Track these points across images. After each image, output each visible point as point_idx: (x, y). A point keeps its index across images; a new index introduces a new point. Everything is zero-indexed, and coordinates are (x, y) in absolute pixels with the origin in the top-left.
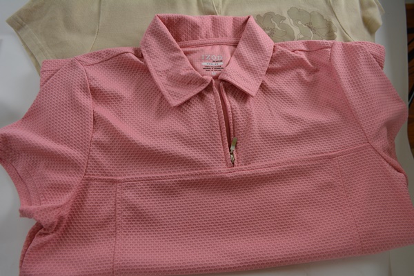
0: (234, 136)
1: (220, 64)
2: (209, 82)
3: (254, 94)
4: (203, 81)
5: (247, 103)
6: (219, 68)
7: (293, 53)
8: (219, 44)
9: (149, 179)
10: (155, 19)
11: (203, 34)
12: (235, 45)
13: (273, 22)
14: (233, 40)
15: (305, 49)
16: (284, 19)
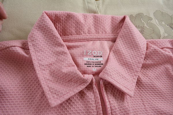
1: (100, 59)
2: (89, 81)
4: (84, 81)
5: (125, 102)
6: (98, 64)
7: (160, 50)
8: (99, 39)
10: (43, 16)
11: (86, 30)
12: (114, 41)
13: (143, 21)
14: (111, 36)
15: (171, 47)
16: (150, 19)
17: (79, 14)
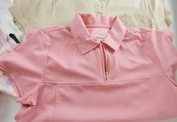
0: (108, 68)
1: (103, 36)
2: (98, 44)
3: (116, 50)
4: (96, 44)
5: (114, 54)
6: (103, 38)
7: (134, 33)
8: (103, 27)
9: (70, 84)
10: (77, 14)
11: (97, 23)
12: (110, 29)
13: (127, 19)
14: (109, 26)
15: (140, 31)
16: (131, 17)
17: (94, 14)
